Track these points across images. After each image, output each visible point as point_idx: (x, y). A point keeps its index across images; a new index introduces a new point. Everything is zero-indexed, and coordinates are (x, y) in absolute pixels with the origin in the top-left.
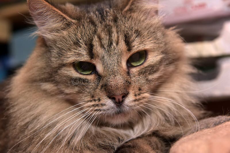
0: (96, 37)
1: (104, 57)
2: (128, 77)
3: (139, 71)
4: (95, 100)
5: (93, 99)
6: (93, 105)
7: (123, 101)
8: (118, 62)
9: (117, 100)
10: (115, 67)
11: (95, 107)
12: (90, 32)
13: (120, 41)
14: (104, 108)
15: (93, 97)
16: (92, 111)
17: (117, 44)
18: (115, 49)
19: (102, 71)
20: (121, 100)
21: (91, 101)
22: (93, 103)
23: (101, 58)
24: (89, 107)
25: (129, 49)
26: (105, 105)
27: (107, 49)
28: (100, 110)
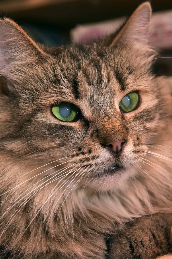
0: (81, 72)
1: (93, 96)
2: (124, 121)
3: (134, 116)
4: (83, 153)
5: (81, 151)
6: (81, 161)
7: (121, 150)
8: (111, 102)
9: (115, 149)
10: (108, 109)
11: (83, 162)
12: (72, 67)
13: (111, 78)
14: (97, 161)
15: (80, 149)
16: (78, 167)
17: (109, 80)
18: (107, 86)
19: (91, 115)
20: (120, 148)
21: (78, 155)
22: (81, 157)
23: (89, 97)
24: (75, 162)
25: (123, 88)
26: (98, 157)
27: (96, 86)
28: (91, 165)
